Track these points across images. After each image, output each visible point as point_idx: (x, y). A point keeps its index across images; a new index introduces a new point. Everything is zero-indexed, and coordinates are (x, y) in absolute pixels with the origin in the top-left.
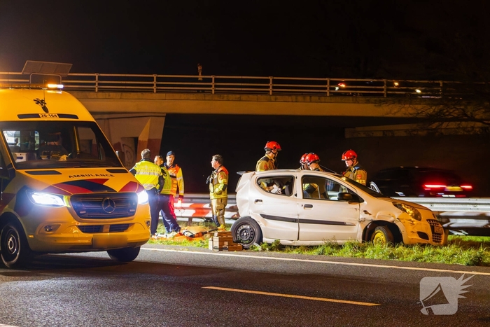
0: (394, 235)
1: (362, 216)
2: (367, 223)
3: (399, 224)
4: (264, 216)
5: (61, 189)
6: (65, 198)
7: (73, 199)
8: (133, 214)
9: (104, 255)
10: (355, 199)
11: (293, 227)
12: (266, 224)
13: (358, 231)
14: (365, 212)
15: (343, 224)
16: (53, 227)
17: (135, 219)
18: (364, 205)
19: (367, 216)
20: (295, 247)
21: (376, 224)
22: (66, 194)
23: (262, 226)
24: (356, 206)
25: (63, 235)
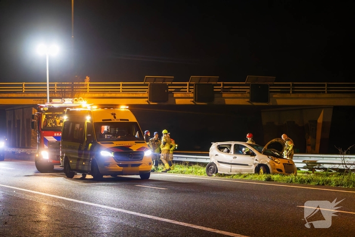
0: (267, 170)
1: (255, 162)
2: (257, 165)
3: (269, 166)
4: (218, 162)
5: (111, 149)
6: (112, 153)
7: (116, 153)
8: (142, 160)
9: (138, 177)
10: (253, 155)
11: (229, 167)
12: (219, 165)
13: (253, 168)
14: (256, 160)
15: (247, 165)
16: (108, 165)
17: (143, 162)
18: (256, 157)
19: (257, 162)
20: (230, 175)
21: (260, 165)
22: (113, 152)
23: (217, 166)
24: (253, 157)
25: (111, 168)
